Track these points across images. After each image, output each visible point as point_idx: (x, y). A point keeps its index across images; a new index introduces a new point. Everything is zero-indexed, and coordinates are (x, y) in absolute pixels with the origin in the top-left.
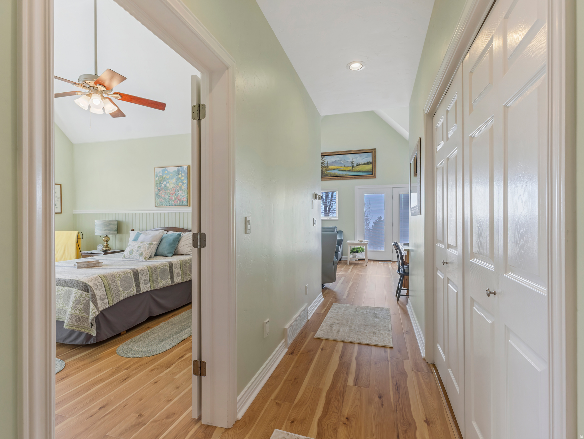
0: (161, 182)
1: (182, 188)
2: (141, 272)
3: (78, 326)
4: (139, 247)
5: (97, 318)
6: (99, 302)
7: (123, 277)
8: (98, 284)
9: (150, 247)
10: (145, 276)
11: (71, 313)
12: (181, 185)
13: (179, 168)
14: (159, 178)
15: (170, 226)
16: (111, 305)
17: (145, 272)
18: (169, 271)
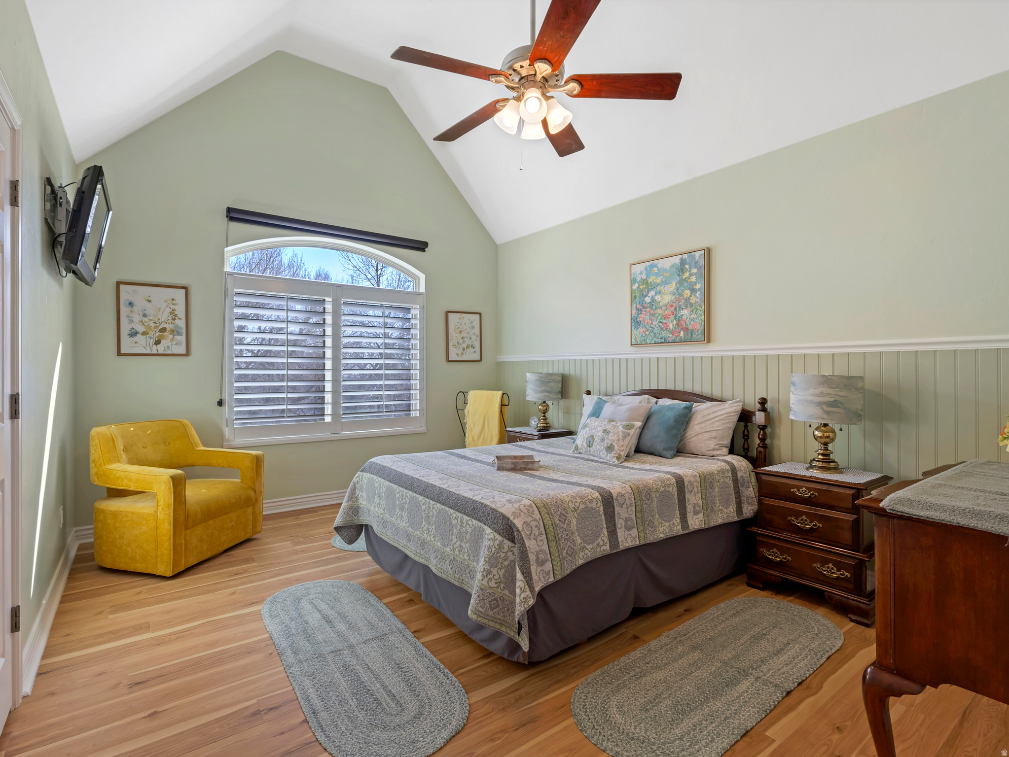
0: (645, 293)
1: (691, 301)
2: (618, 499)
3: (493, 617)
4: (605, 431)
5: (531, 613)
6: (534, 568)
7: (583, 510)
8: (533, 524)
9: (628, 434)
10: (627, 508)
11: (482, 585)
12: (689, 294)
13: (684, 258)
14: (639, 285)
15: (662, 387)
16: (559, 577)
17: (627, 499)
18: (677, 499)
